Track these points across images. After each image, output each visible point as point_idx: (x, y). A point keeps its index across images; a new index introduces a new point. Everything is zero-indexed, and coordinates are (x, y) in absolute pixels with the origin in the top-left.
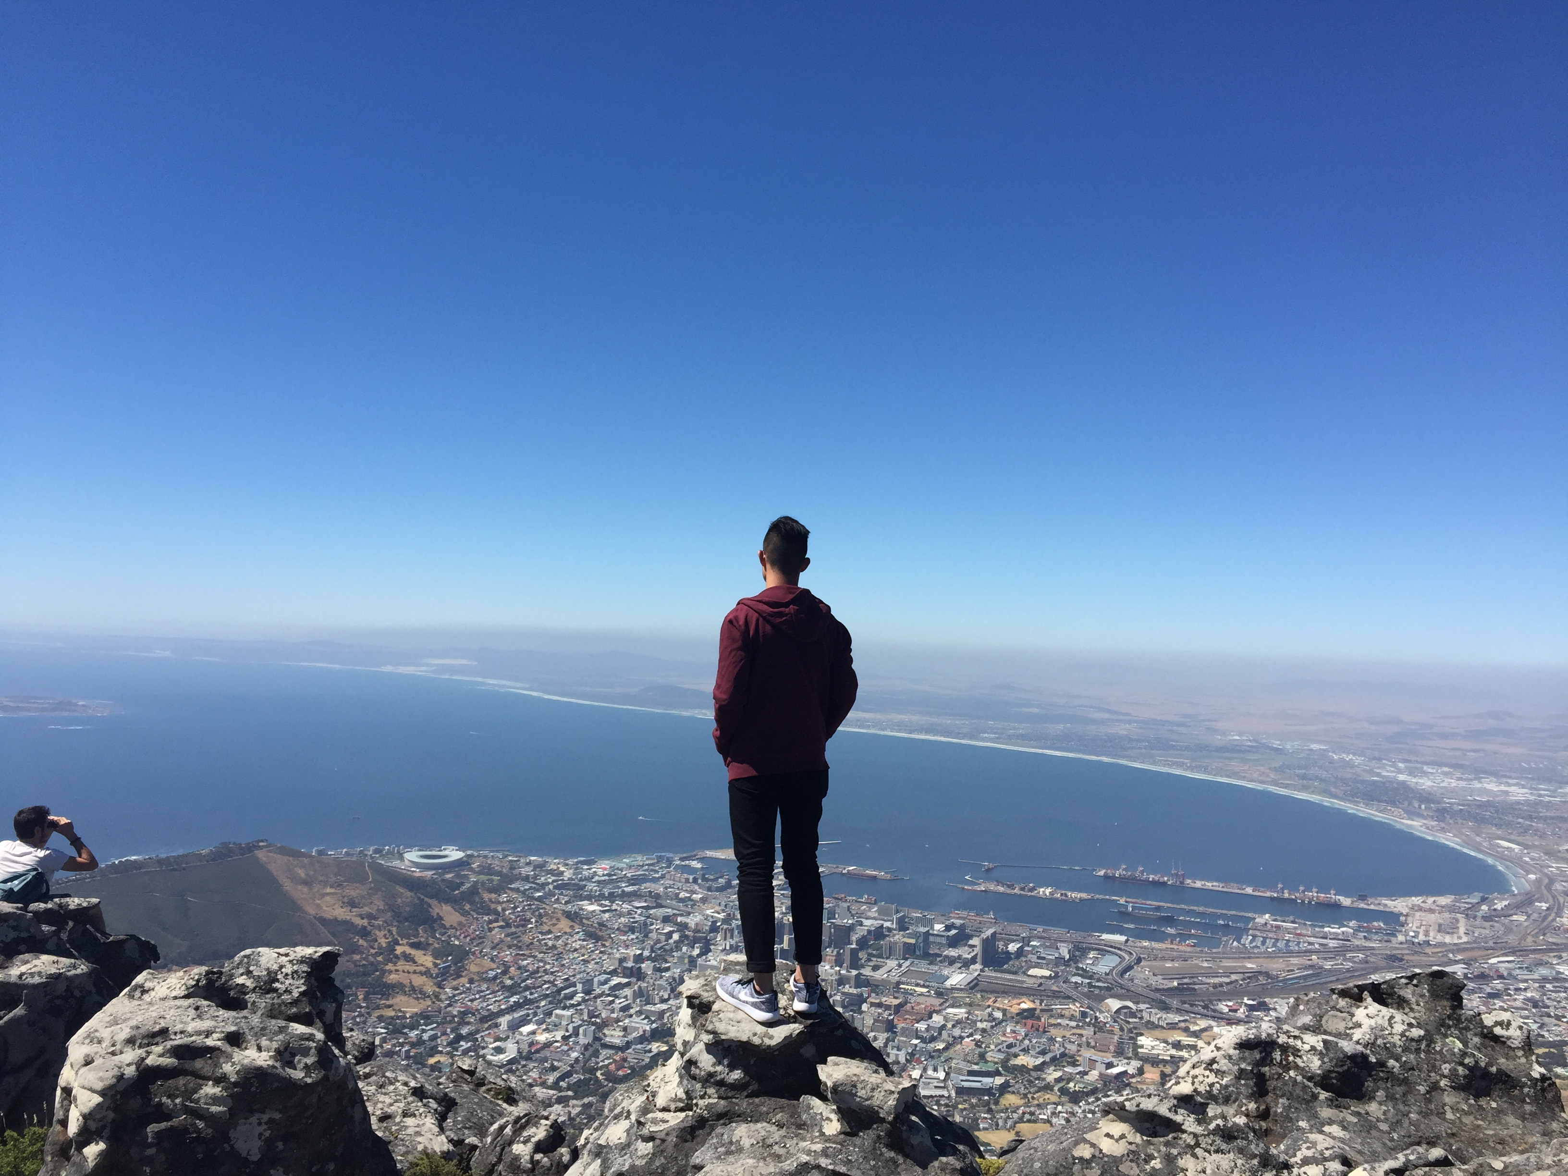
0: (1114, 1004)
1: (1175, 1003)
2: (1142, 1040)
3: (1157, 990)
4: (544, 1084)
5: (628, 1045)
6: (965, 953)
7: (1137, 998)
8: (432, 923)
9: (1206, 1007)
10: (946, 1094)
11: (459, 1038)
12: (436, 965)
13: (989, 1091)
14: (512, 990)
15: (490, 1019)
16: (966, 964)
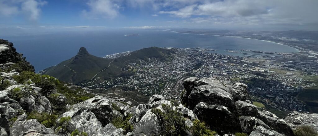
0: (245, 65)
1: (252, 65)
2: (249, 69)
3: (250, 63)
4: (183, 70)
5: (190, 67)
6: (226, 59)
7: (248, 64)
8: (170, 54)
9: (257, 65)
10: (226, 74)
11: (174, 65)
12: (171, 59)
13: (231, 74)
14: (178, 61)
15: (176, 64)
16: (226, 60)
